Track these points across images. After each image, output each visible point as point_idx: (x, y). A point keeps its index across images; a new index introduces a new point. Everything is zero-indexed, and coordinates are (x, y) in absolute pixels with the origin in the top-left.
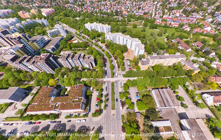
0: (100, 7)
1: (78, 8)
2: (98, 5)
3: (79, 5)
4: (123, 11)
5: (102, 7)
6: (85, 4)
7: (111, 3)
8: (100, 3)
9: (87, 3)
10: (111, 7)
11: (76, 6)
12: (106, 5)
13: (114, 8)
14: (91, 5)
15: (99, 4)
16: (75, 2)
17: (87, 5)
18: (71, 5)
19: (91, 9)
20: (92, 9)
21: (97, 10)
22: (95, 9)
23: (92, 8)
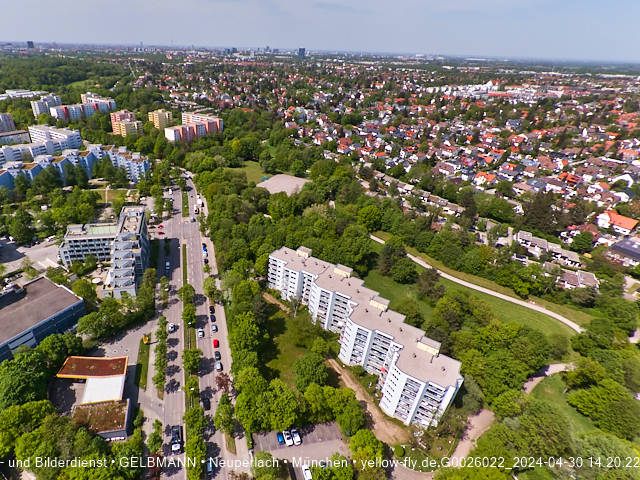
0: (437, 146)
1: (326, 129)
2: (428, 131)
3: (340, 117)
4: (601, 211)
5: (446, 148)
6: (369, 118)
7: (505, 134)
8: (444, 125)
9: (376, 116)
10: (506, 155)
11: (321, 122)
12: (476, 141)
13: (520, 167)
14: (392, 128)
15: (438, 127)
16: (331, 104)
17: (376, 122)
18: (306, 111)
19: (382, 148)
20: (389, 148)
21: (414, 158)
22: (403, 154)
23: (388, 141)
